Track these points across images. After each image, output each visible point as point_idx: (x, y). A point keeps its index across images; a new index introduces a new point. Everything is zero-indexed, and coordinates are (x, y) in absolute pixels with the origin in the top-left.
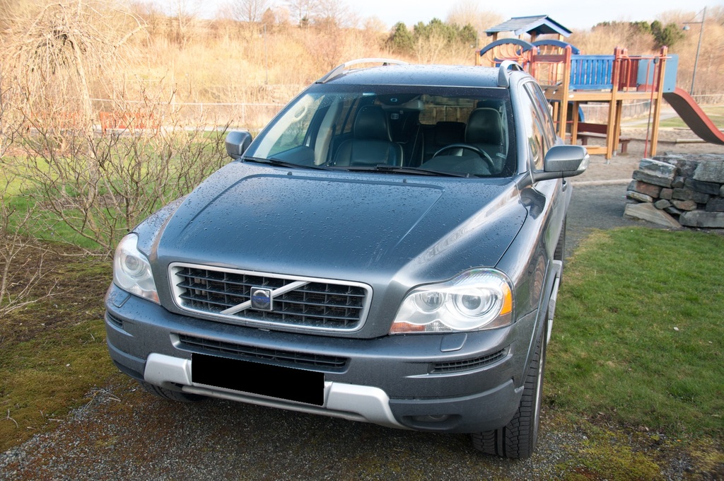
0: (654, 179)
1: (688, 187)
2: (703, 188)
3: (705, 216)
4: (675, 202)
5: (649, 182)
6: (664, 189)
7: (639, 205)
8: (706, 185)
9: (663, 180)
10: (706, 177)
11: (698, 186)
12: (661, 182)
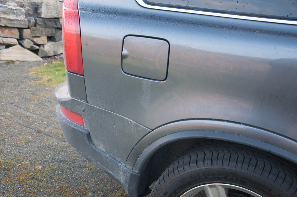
0: (16, 22)
1: (39, 25)
2: (49, 23)
3: (56, 45)
4: (35, 40)
5: (12, 26)
6: (25, 30)
7: (10, 49)
8: (51, 21)
9: (22, 23)
10: (50, 15)
11: (47, 23)
12: (21, 25)
